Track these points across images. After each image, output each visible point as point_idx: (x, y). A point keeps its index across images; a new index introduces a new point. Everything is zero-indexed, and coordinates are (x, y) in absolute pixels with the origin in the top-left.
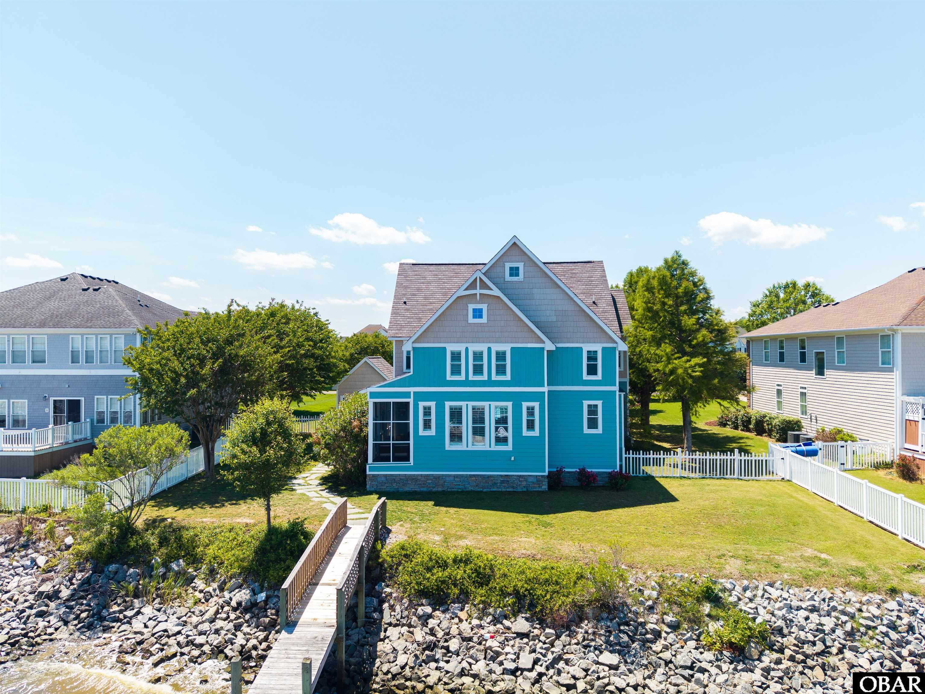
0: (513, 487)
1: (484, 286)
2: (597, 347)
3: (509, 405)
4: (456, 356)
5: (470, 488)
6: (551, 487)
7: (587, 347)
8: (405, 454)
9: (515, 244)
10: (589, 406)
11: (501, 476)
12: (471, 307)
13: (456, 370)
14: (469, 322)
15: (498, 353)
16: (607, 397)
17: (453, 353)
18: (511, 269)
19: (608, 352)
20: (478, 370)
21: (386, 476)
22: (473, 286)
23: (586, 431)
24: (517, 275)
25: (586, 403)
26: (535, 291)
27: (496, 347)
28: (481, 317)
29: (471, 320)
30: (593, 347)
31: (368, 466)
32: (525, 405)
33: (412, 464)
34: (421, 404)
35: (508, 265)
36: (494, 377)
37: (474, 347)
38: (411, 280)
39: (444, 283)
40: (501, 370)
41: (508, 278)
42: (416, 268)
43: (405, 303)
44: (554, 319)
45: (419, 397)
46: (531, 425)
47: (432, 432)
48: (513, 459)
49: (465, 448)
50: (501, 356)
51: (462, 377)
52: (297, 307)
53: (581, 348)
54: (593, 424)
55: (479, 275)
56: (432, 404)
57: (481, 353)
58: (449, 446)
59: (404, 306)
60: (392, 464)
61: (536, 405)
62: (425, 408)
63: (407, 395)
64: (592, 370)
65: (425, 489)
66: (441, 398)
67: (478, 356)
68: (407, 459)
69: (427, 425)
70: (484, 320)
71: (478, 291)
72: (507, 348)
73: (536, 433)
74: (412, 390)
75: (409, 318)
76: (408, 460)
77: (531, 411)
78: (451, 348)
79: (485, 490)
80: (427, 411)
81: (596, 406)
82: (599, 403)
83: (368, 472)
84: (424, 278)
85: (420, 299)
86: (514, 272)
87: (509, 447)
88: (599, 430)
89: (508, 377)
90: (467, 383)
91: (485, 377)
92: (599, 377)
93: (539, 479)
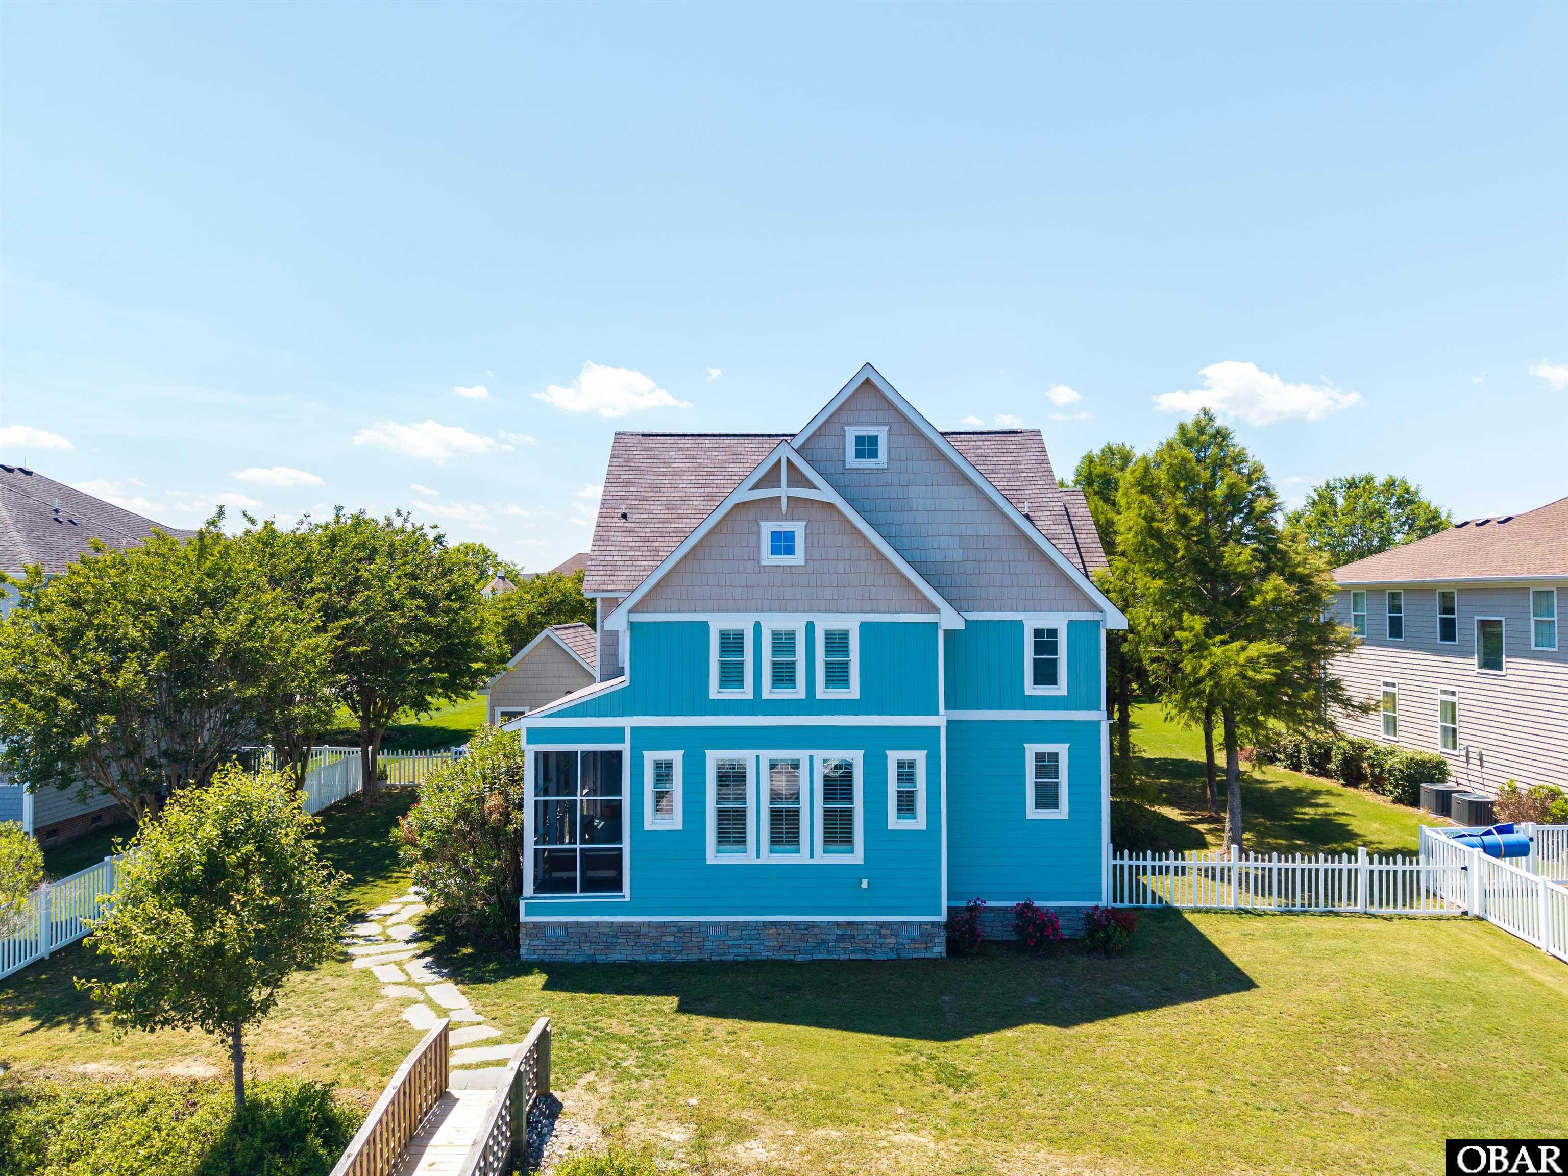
0: (865, 951)
1: (797, 478)
2: (1058, 621)
3: (856, 757)
4: (732, 643)
5: (765, 955)
6: (953, 947)
7: (1033, 621)
8: (610, 874)
9: (868, 381)
10: (1039, 757)
11: (838, 924)
12: (768, 528)
13: (732, 675)
14: (763, 563)
15: (829, 635)
16: (1079, 735)
17: (724, 636)
18: (859, 440)
19: (1083, 632)
20: (783, 674)
21: (565, 926)
22: (770, 478)
23: (1032, 813)
24: (874, 454)
25: (1031, 750)
26: (913, 491)
27: (826, 622)
28: (790, 551)
29: (768, 558)
30: (1046, 621)
31: (522, 904)
32: (894, 756)
33: (627, 899)
34: (650, 757)
35: (851, 433)
36: (822, 692)
37: (773, 622)
38: (637, 469)
39: (710, 474)
40: (837, 675)
41: (851, 461)
42: (651, 443)
43: (624, 516)
44: (958, 555)
45: (644, 738)
46: (906, 804)
47: (674, 821)
48: (865, 884)
49: (753, 860)
50: (837, 643)
51: (747, 693)
52: (398, 523)
53: (1020, 624)
54: (1047, 797)
55: (785, 452)
56: (676, 756)
57: (791, 636)
58: (714, 856)
59: (622, 523)
60: (579, 897)
61: (919, 756)
62: (658, 765)
63: (617, 734)
64: (1045, 673)
65: (657, 957)
66: (695, 742)
67: (783, 642)
68: (616, 885)
69: (663, 804)
70: (798, 558)
71: (784, 491)
72: (850, 623)
73: (919, 822)
74: (628, 722)
75: (632, 549)
76: (619, 889)
77: (906, 772)
78: (719, 623)
79: (799, 958)
80: (663, 772)
81: (1054, 756)
82: (1062, 749)
83: (523, 918)
84: (668, 464)
85: (658, 507)
86: (867, 446)
87: (857, 857)
88: (1062, 812)
89: (853, 692)
90: (757, 706)
91: (799, 692)
92: (1061, 689)
93: (926, 932)
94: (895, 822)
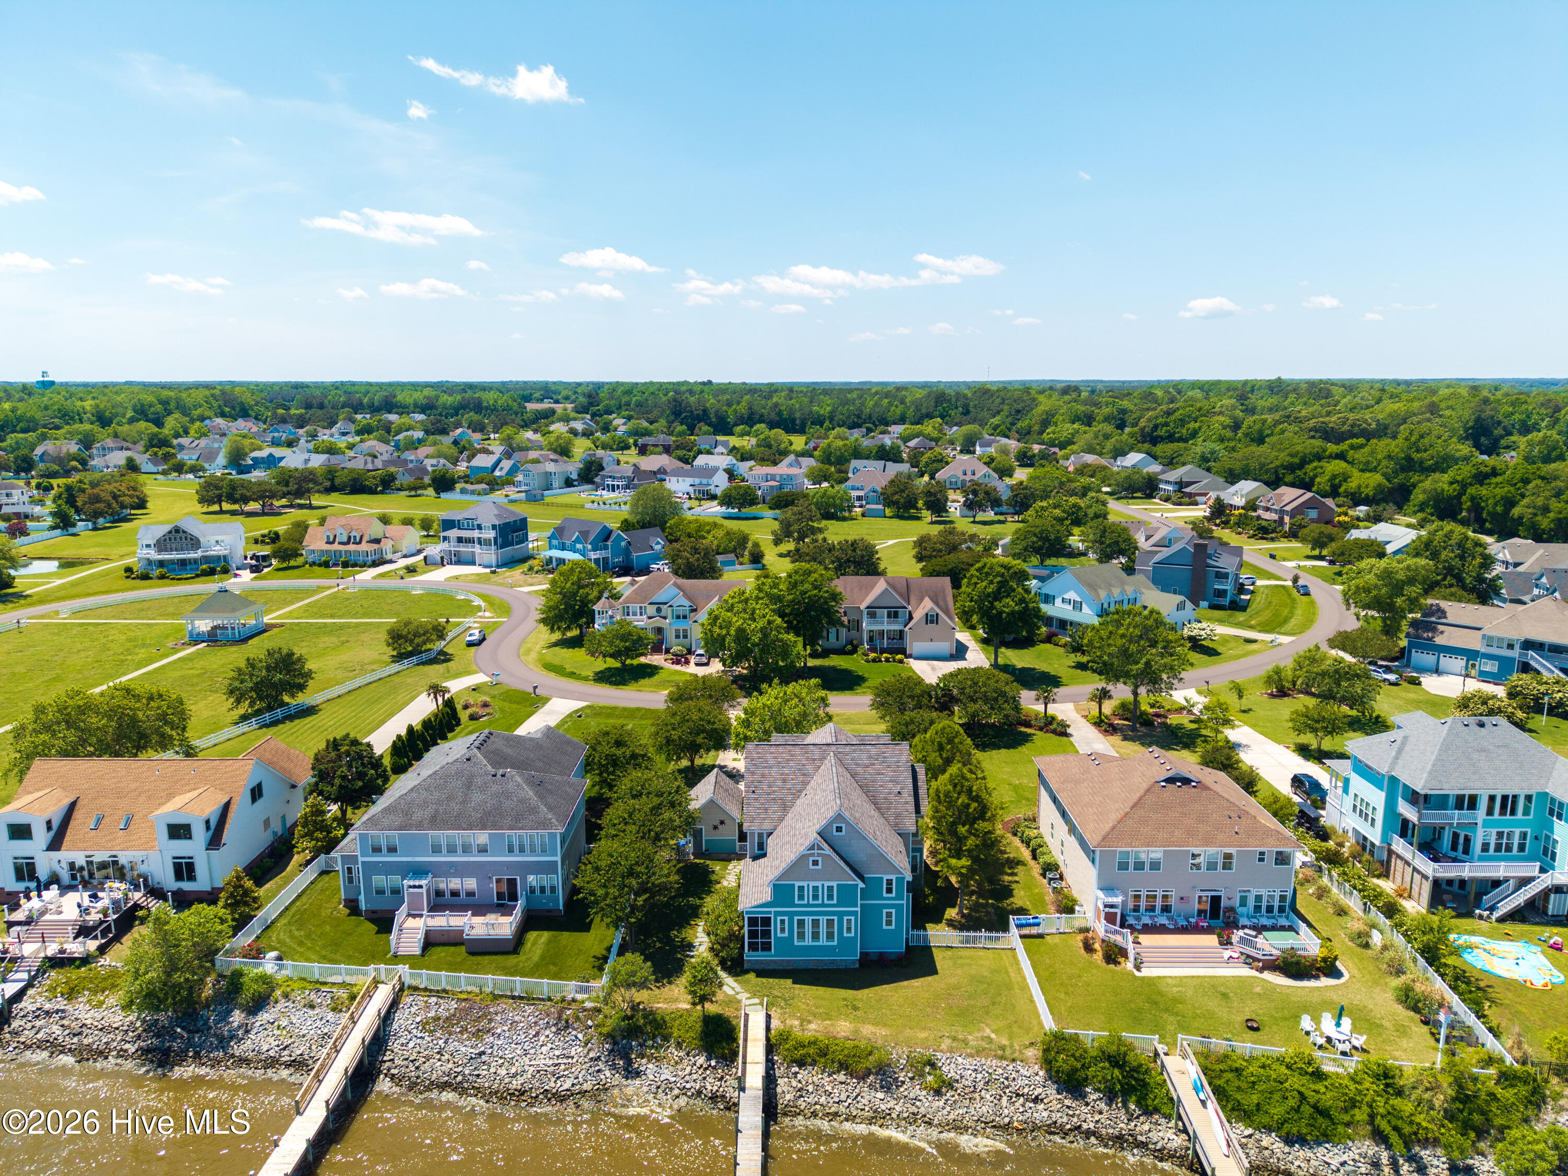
0: (837, 966)
1: (820, 848)
2: (893, 877)
3: (836, 918)
4: (801, 889)
5: (810, 967)
6: (861, 965)
7: (886, 877)
8: (768, 947)
10: (887, 912)
11: (830, 959)
12: (811, 860)
13: (801, 897)
14: (810, 869)
15: (828, 887)
16: (898, 908)
17: (799, 887)
18: (837, 828)
19: (900, 880)
20: (815, 897)
21: (757, 960)
22: (812, 848)
23: (885, 927)
24: (841, 831)
25: (885, 911)
26: (853, 842)
27: (827, 884)
28: (817, 865)
29: (811, 867)
30: (889, 877)
31: (745, 955)
32: (845, 918)
33: (773, 953)
34: (779, 918)
35: (835, 825)
36: (826, 902)
37: (812, 884)
38: (756, 765)
39: (783, 767)
40: (830, 897)
41: (835, 833)
44: (865, 860)
45: (777, 914)
46: (849, 930)
47: (786, 934)
48: (837, 950)
49: (807, 944)
50: (830, 889)
51: (805, 902)
53: (882, 881)
54: (889, 923)
56: (786, 918)
57: (818, 887)
58: (797, 943)
60: (760, 953)
61: (853, 918)
62: (781, 920)
63: (770, 912)
64: (889, 891)
65: (784, 969)
66: (791, 915)
67: (815, 889)
69: (783, 930)
70: (820, 867)
71: (816, 851)
72: (834, 884)
73: (853, 934)
74: (773, 910)
75: (758, 809)
76: (771, 951)
77: (849, 921)
78: (797, 884)
79: (819, 968)
80: (783, 922)
81: (891, 913)
82: (893, 911)
83: (746, 959)
85: (765, 786)
86: (839, 829)
87: (835, 943)
88: (893, 927)
89: (835, 902)
90: (808, 905)
91: (820, 902)
92: (893, 895)
93: (854, 961)
94: (845, 935)
